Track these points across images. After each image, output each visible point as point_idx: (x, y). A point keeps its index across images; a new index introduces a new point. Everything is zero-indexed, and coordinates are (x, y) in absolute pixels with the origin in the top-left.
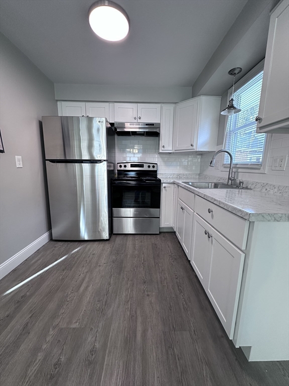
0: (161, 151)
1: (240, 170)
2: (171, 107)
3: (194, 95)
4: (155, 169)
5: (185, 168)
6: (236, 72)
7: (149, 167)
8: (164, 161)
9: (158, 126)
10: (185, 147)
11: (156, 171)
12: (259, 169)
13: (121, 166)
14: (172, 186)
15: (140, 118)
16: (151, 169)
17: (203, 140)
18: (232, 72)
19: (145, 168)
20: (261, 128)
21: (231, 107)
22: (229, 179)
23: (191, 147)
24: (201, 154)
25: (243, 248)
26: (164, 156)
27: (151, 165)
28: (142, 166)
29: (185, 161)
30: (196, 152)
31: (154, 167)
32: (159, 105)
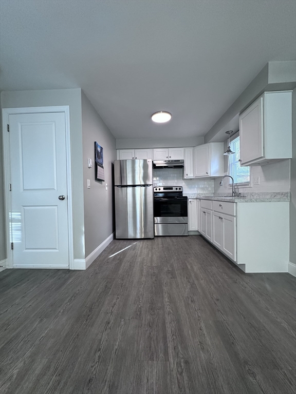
0: (185, 178)
1: (239, 187)
2: (191, 149)
3: (205, 142)
4: (181, 190)
5: (203, 189)
6: (230, 132)
7: (177, 189)
8: (187, 185)
9: (183, 162)
10: (202, 174)
11: (182, 192)
12: (248, 185)
13: (156, 189)
14: (195, 200)
15: (170, 157)
16: (178, 190)
17: (214, 169)
18: (227, 132)
19: (174, 190)
20: (242, 164)
21: (229, 151)
22: (233, 192)
23: (207, 174)
24: (214, 179)
25: (235, 215)
26: (187, 181)
27: (178, 188)
28: (172, 189)
29: (202, 184)
30: (210, 177)
31: (180, 189)
32: (183, 148)
